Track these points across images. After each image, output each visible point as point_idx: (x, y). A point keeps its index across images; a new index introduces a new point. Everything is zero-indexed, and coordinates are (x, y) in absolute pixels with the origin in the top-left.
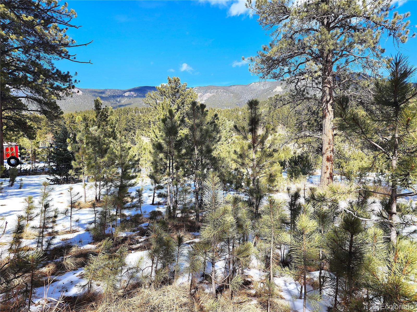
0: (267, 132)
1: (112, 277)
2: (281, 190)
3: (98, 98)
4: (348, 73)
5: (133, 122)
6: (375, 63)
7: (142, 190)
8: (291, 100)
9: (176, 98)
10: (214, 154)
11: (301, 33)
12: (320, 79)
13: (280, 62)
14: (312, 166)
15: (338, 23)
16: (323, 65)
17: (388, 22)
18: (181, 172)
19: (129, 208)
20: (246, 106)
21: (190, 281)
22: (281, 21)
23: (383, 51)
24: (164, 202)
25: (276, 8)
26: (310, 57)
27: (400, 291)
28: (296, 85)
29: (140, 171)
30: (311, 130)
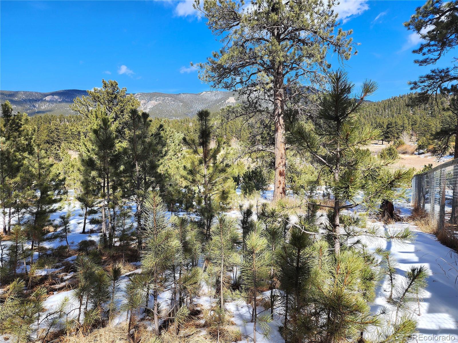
0: (219, 146)
1: (24, 327)
2: (234, 208)
3: (8, 102)
4: (298, 86)
5: (57, 133)
6: (322, 77)
7: (69, 216)
8: (243, 113)
9: (113, 105)
10: (161, 170)
11: (252, 42)
12: (272, 92)
13: (232, 71)
14: (266, 182)
15: (287, 35)
16: (274, 77)
17: (334, 38)
18: (119, 192)
19: (50, 239)
20: (196, 117)
21: (129, 320)
22: (231, 27)
23: (329, 66)
24: (98, 230)
25: (226, 13)
26: (262, 68)
27: (342, 302)
28: (248, 96)
29: (66, 193)
30: (264, 144)
